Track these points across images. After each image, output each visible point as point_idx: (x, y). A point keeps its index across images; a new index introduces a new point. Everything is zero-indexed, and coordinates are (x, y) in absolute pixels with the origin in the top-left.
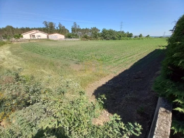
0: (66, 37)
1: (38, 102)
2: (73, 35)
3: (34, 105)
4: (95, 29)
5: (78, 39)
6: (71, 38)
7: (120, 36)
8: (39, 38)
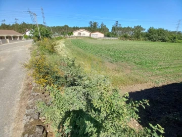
4: (139, 28)
5: (116, 38)
6: (110, 37)
8: (84, 36)
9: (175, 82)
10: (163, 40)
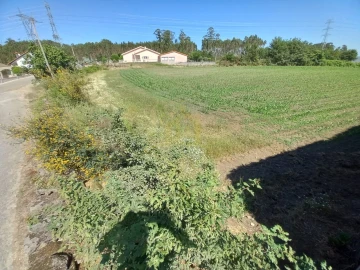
0: (190, 59)
1: (139, 164)
2: (204, 54)
3: (134, 167)
4: (254, 40)
5: (211, 63)
6: (199, 61)
7: (320, 57)
8: (146, 61)
9: (319, 139)
10: (300, 62)
